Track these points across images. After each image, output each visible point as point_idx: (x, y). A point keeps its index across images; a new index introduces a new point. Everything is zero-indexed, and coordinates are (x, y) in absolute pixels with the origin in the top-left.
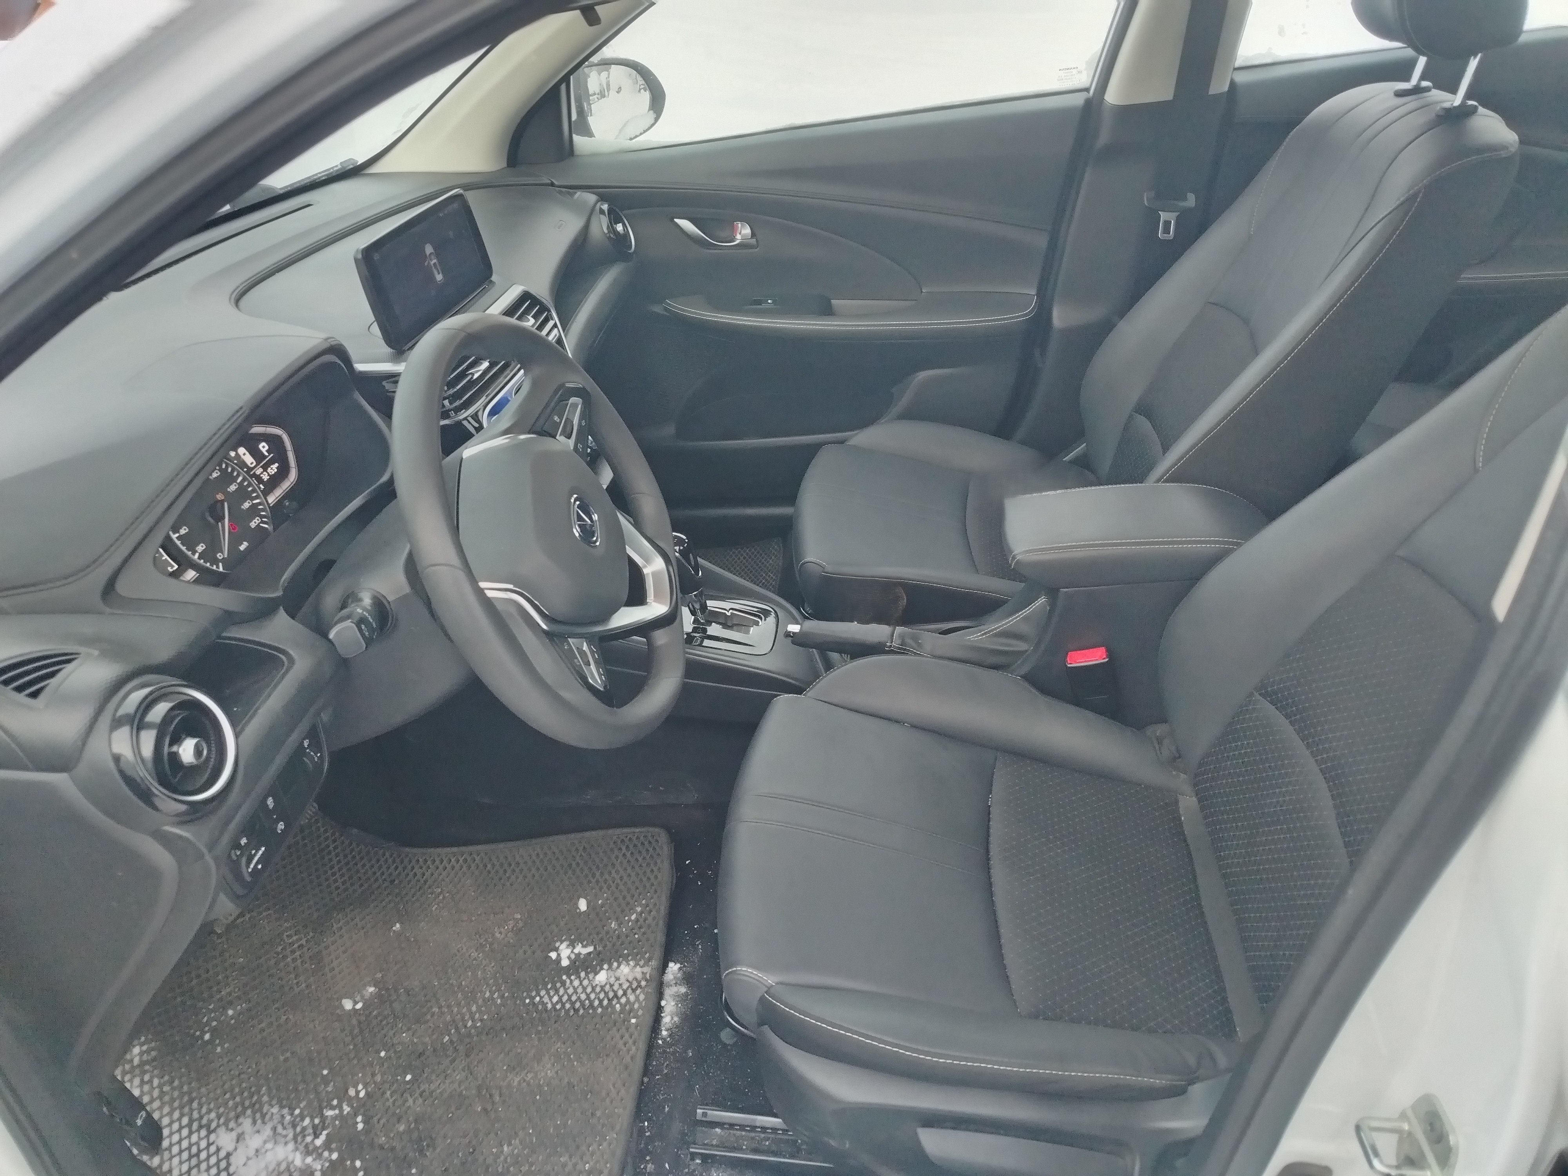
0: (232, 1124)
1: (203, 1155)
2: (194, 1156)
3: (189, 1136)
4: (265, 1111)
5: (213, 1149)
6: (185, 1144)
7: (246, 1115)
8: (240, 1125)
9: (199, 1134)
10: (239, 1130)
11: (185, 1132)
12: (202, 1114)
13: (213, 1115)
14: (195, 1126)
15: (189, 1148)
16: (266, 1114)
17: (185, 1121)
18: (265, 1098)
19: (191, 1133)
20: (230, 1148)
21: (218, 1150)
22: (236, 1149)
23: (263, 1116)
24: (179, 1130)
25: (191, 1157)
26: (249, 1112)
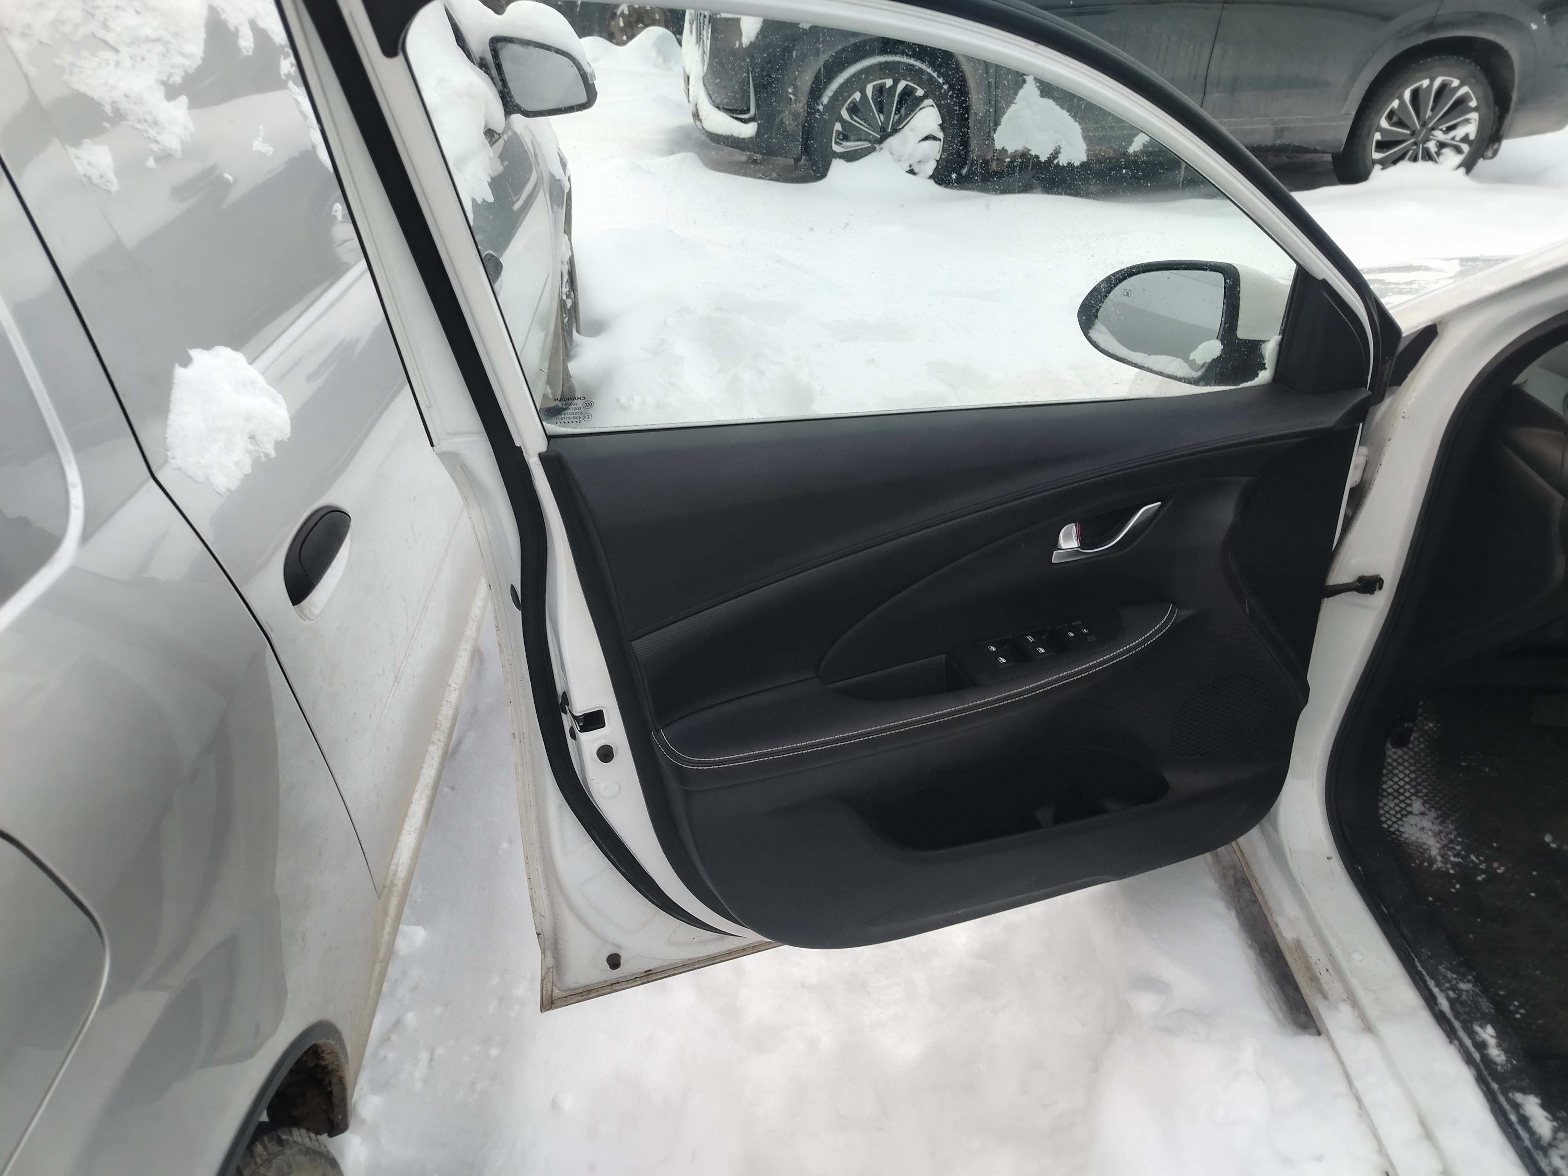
0: (1427, 806)
1: (1402, 798)
2: (1398, 792)
3: (1406, 783)
4: (1447, 821)
5: (1408, 801)
6: (1401, 783)
7: (1437, 812)
8: (1429, 810)
9: (1411, 789)
10: (1427, 812)
11: (1407, 779)
12: (1422, 784)
13: (1425, 791)
14: (1413, 783)
15: (1401, 787)
16: (1445, 823)
17: (1413, 776)
18: (1453, 818)
19: (1408, 783)
20: (1415, 811)
21: (1410, 805)
22: (1415, 815)
23: (1443, 822)
24: (1406, 775)
25: (1397, 791)
26: (1439, 812)
